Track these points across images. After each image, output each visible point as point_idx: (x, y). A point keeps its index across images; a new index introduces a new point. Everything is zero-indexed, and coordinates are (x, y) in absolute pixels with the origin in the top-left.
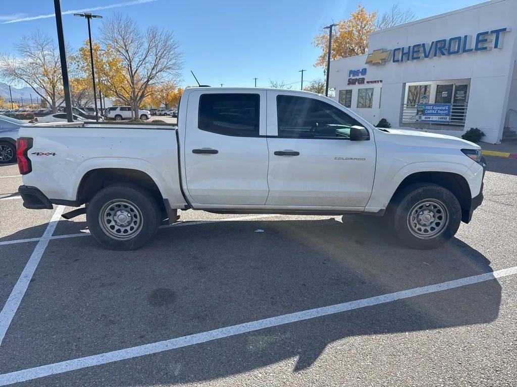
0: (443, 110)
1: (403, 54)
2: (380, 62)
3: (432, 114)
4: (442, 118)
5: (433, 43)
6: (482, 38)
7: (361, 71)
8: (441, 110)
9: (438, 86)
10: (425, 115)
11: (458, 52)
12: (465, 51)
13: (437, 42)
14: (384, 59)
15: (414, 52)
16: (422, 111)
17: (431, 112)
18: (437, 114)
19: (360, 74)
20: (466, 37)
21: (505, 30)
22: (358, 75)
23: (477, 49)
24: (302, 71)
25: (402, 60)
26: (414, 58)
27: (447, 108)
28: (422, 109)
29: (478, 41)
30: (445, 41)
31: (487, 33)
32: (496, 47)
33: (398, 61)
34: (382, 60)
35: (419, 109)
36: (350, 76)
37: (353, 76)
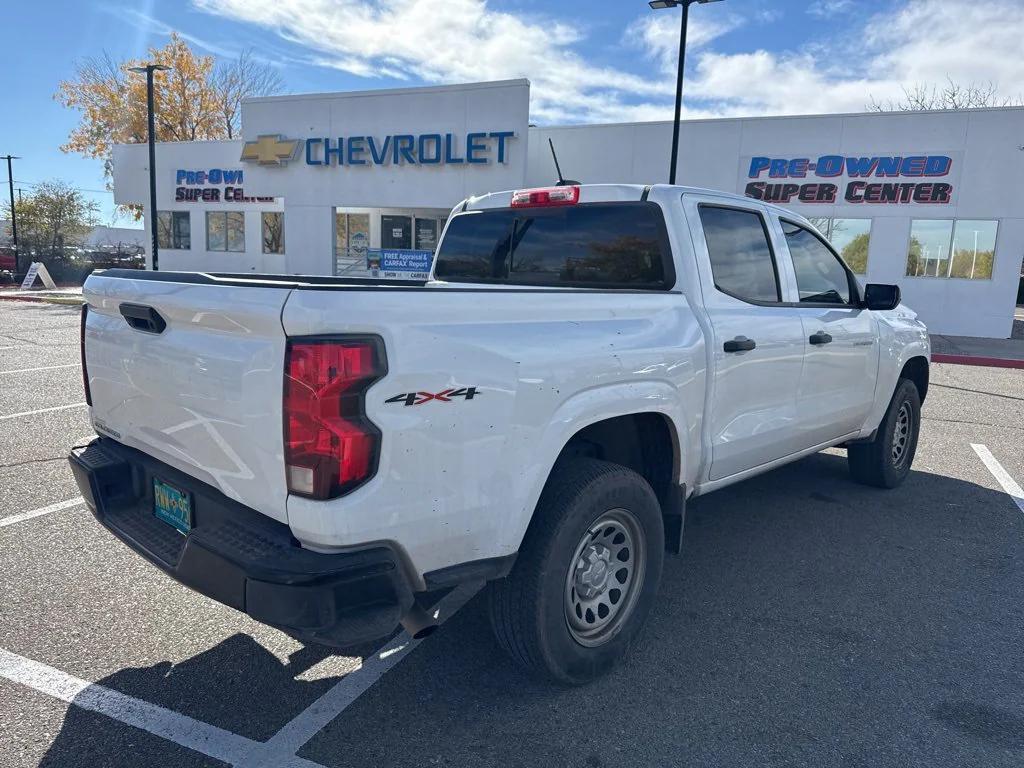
0: (418, 261)
1: (328, 151)
2: (278, 160)
3: (398, 268)
4: (419, 276)
5: (388, 138)
6: (475, 142)
7: (207, 173)
8: (414, 261)
9: (383, 217)
10: (385, 268)
11: (437, 160)
12: (449, 160)
13: (397, 138)
14: (288, 156)
15: (351, 151)
16: (377, 262)
17: (395, 263)
18: (408, 268)
19: (206, 181)
20: (449, 136)
21: (511, 134)
22: (203, 183)
23: (470, 160)
24: (9, 158)
25: (327, 163)
26: (351, 162)
27: (425, 259)
28: (378, 258)
29: (470, 147)
30: (411, 138)
31: (484, 135)
32: (501, 159)
33: (318, 163)
34: (280, 156)
35: (371, 258)
36: (179, 182)
37: (188, 183)
